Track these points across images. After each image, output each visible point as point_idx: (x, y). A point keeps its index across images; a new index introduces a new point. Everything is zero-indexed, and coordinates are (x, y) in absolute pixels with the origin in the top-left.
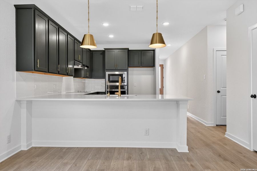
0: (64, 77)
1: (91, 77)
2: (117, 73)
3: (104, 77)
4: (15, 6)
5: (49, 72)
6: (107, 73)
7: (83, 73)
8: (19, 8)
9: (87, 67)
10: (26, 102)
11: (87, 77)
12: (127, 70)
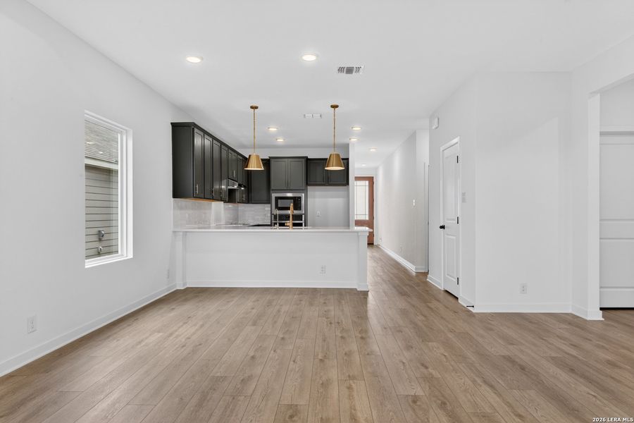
0: (213, 203)
1: (249, 200)
2: (289, 195)
3: (269, 202)
4: (172, 123)
5: (205, 198)
6: (274, 195)
7: (238, 195)
8: (175, 126)
9: (244, 187)
10: (181, 233)
11: (242, 202)
12: (305, 191)
